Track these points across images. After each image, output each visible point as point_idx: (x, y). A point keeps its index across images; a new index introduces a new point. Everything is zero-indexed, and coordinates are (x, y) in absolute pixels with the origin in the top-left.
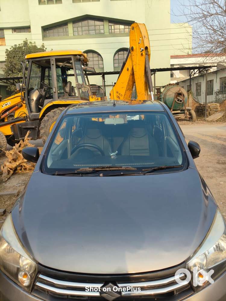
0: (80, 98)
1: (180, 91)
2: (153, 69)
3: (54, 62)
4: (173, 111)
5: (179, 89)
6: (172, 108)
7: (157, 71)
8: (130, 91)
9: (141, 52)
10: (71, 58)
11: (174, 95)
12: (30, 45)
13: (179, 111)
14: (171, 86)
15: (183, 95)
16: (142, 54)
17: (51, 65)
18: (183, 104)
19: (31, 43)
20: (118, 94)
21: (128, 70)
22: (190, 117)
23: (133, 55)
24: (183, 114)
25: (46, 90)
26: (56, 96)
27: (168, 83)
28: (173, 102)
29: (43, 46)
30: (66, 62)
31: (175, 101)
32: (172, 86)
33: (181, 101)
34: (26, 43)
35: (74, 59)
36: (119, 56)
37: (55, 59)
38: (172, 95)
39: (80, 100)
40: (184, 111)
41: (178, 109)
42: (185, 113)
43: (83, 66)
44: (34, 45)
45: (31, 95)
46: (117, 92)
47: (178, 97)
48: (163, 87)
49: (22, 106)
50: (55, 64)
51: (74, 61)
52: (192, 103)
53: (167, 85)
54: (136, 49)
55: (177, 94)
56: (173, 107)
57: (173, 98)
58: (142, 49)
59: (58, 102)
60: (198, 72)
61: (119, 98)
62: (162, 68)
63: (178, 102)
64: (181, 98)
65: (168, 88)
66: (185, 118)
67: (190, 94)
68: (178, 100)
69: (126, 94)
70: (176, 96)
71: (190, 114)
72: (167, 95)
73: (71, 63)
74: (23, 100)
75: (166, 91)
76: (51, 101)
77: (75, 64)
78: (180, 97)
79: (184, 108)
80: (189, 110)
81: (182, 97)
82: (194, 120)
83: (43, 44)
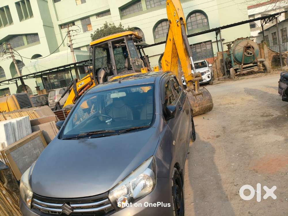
0: (135, 71)
1: (249, 44)
2: (217, 28)
3: (111, 45)
4: (243, 65)
5: (247, 43)
6: (243, 62)
7: (220, 29)
8: (176, 58)
9: (177, 23)
10: (124, 39)
11: (242, 49)
12: (110, 26)
13: (252, 65)
14: (239, 41)
15: (252, 47)
16: (178, 25)
17: (109, 47)
18: (254, 57)
19: (110, 24)
20: (167, 62)
21: (170, 40)
22: (264, 68)
23: (172, 27)
24: (257, 67)
25: (110, 68)
26: (115, 72)
27: (236, 39)
28: (242, 56)
29: (121, 25)
30: (121, 43)
31: (245, 55)
32: (241, 40)
33: (251, 54)
34: (106, 26)
35: (126, 39)
36: (192, 18)
37: (112, 42)
38: (241, 49)
39: (134, 72)
40: (256, 63)
41: (250, 62)
42: (258, 65)
43: (135, 44)
44: (113, 25)
45: (98, 75)
46: (166, 61)
47: (248, 51)
48: (233, 42)
49: (92, 84)
50: (112, 46)
51: (127, 41)
52: (269, 53)
53: (236, 40)
54: (173, 21)
55: (246, 47)
56: (243, 60)
57: (242, 53)
58: (177, 20)
59: (117, 77)
60: (269, 21)
61: (168, 66)
62: (225, 25)
63: (248, 55)
64: (251, 51)
65: (236, 43)
66: (259, 70)
67: (264, 45)
68: (248, 53)
69: (172, 61)
70: (245, 50)
71: (264, 66)
72: (236, 50)
73: (125, 43)
74: (92, 79)
75: (234, 47)
76: (113, 77)
77: (127, 43)
78: (249, 50)
79: (256, 61)
80: (262, 62)
81: (251, 49)
82: (268, 70)
83: (120, 23)
